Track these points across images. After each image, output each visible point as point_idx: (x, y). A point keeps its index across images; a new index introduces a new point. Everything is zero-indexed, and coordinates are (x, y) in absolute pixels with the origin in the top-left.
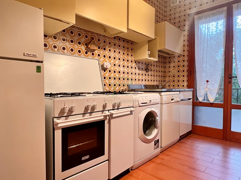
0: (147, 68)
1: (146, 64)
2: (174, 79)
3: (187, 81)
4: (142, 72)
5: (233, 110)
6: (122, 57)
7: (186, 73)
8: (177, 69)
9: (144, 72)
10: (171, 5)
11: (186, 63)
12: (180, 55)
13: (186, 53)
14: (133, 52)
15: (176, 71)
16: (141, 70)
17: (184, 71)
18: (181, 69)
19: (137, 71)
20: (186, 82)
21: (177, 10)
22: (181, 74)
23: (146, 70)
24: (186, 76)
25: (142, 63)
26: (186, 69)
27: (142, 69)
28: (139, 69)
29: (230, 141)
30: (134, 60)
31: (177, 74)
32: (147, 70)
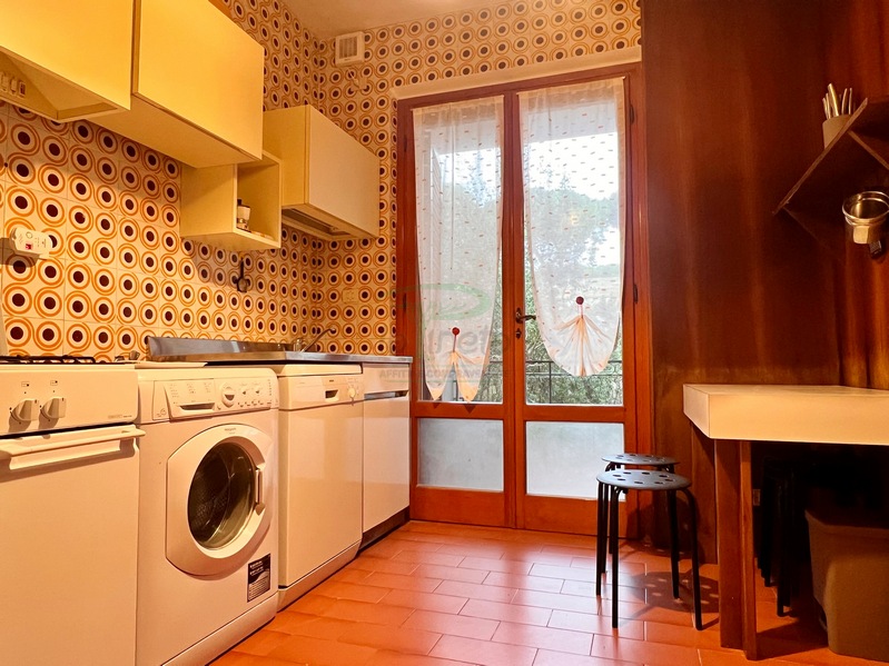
0: (242, 276)
1: (239, 259)
2: (349, 321)
3: (394, 330)
4: (220, 288)
5: (529, 425)
6: (119, 218)
7: (388, 303)
8: (358, 285)
9: (229, 291)
10: (339, 61)
11: (388, 268)
12: (368, 237)
13: (388, 232)
14: (177, 205)
15: (355, 294)
16: (215, 282)
17: (381, 294)
18: (373, 286)
19: (196, 283)
20: (388, 335)
21: (357, 81)
22: (373, 305)
23: (236, 281)
24: (388, 312)
25: (220, 255)
26: (387, 286)
27: (220, 277)
28: (204, 274)
29: (524, 529)
30: (183, 239)
31: (358, 307)
32: (240, 282)
